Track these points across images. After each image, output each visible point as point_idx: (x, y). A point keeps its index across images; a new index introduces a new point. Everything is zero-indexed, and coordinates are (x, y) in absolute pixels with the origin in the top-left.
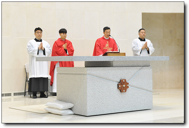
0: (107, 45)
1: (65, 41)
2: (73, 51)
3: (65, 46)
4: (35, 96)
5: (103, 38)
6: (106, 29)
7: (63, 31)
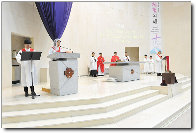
0: (116, 58)
1: (102, 57)
2: (104, 60)
3: (102, 59)
4: (93, 76)
5: (114, 56)
6: (115, 52)
7: (101, 54)
